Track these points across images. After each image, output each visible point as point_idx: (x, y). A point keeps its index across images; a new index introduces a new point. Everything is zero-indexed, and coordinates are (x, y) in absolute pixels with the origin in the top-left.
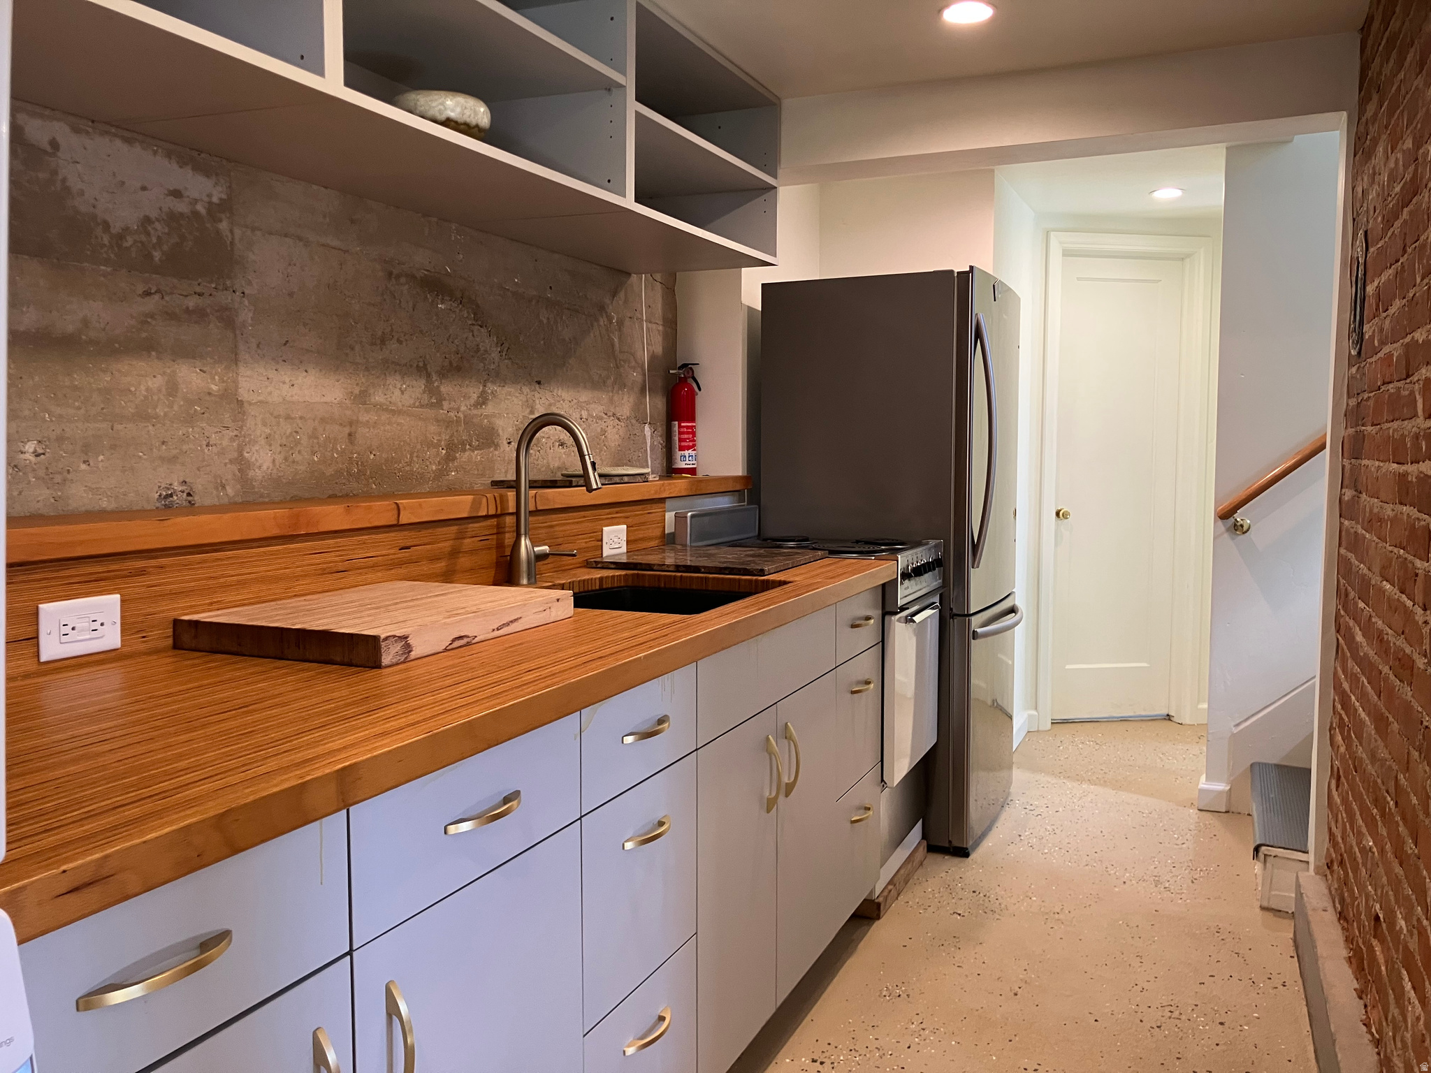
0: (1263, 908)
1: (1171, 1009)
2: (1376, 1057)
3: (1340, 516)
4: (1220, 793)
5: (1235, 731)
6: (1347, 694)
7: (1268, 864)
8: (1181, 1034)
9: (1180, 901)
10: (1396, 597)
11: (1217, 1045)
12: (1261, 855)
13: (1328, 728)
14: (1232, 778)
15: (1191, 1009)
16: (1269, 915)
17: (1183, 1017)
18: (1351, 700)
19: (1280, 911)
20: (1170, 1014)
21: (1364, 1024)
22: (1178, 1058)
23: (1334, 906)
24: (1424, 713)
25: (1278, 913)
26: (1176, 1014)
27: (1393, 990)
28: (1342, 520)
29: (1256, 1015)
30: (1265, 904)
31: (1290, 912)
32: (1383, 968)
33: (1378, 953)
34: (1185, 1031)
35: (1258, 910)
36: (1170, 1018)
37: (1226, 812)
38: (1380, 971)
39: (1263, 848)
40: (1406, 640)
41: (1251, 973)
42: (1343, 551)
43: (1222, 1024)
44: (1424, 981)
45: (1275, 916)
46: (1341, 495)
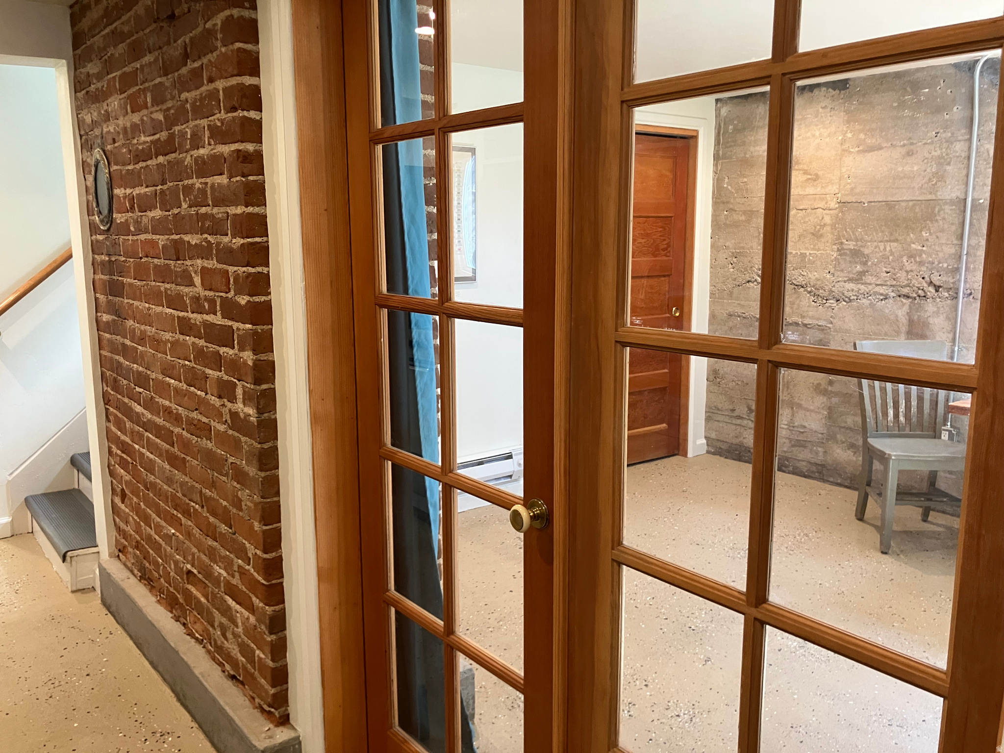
0: (73, 592)
1: (51, 682)
2: (204, 650)
3: (98, 330)
4: (7, 523)
5: (10, 478)
6: (130, 445)
7: (73, 563)
8: (67, 694)
9: (16, 609)
10: (184, 388)
11: (93, 689)
12: (68, 558)
13: (107, 465)
14: (12, 512)
15: (64, 676)
16: (79, 594)
17: (62, 683)
18: (135, 448)
19: (84, 589)
20: (53, 685)
21: (188, 635)
22: (74, 710)
23: (134, 574)
24: (228, 456)
25: (82, 591)
26: (57, 684)
27: (217, 609)
28: (100, 332)
29: (105, 659)
30: (74, 589)
31: (91, 587)
32: (203, 600)
33: (194, 592)
34: (68, 690)
35: (70, 594)
36: (54, 688)
37: (12, 536)
38: (199, 601)
39: (69, 553)
40: (201, 414)
41: (88, 636)
42: (104, 353)
43: (88, 675)
44: (250, 598)
45: (82, 593)
46: (97, 317)
